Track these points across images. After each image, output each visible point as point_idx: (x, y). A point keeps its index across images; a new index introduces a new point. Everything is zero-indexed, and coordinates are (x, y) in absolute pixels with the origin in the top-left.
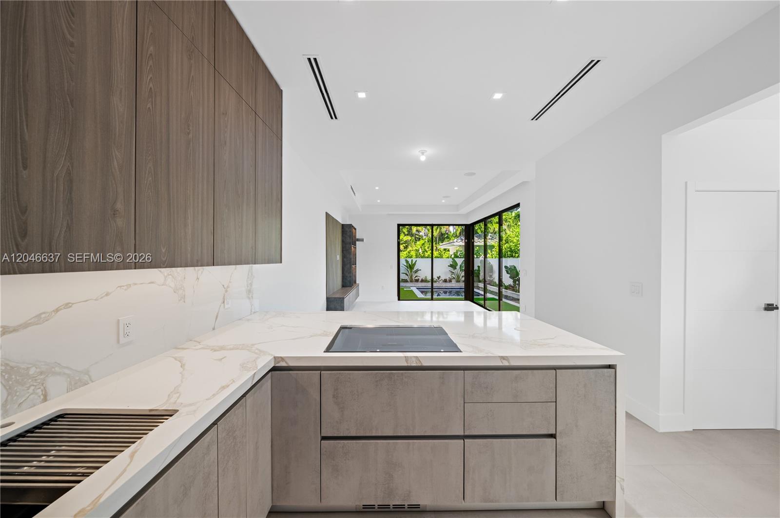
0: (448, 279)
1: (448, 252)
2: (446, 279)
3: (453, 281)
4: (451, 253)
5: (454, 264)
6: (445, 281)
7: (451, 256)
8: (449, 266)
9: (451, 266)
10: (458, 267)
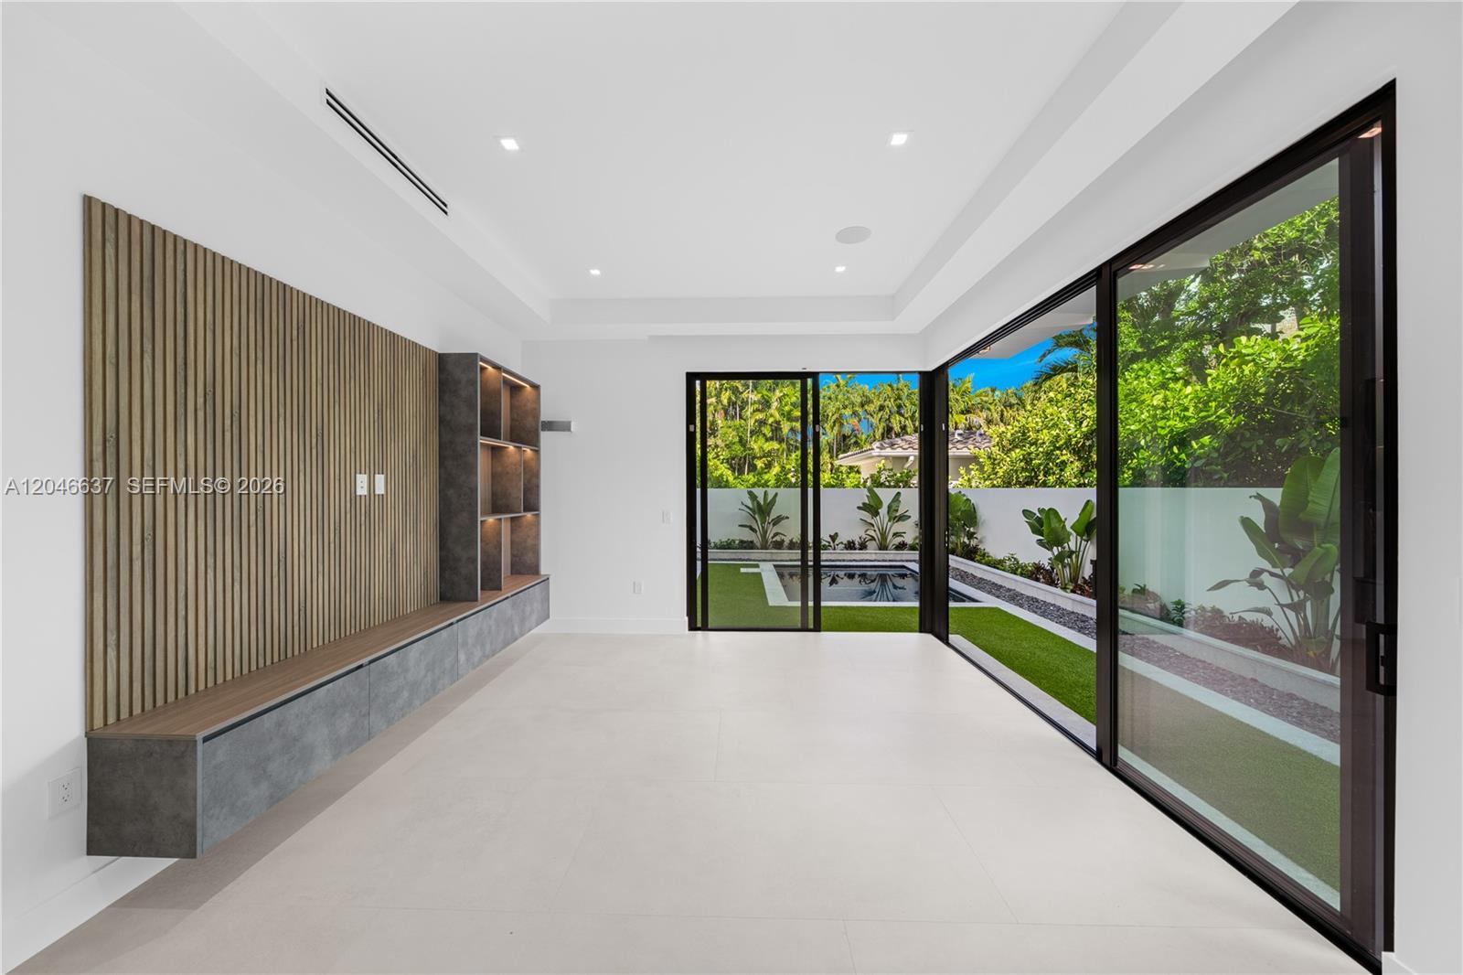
0: (857, 541)
1: (857, 476)
2: (853, 542)
3: (872, 545)
4: (865, 475)
5: (872, 504)
6: (850, 546)
7: (865, 482)
8: (859, 508)
9: (865, 507)
10: (883, 511)
